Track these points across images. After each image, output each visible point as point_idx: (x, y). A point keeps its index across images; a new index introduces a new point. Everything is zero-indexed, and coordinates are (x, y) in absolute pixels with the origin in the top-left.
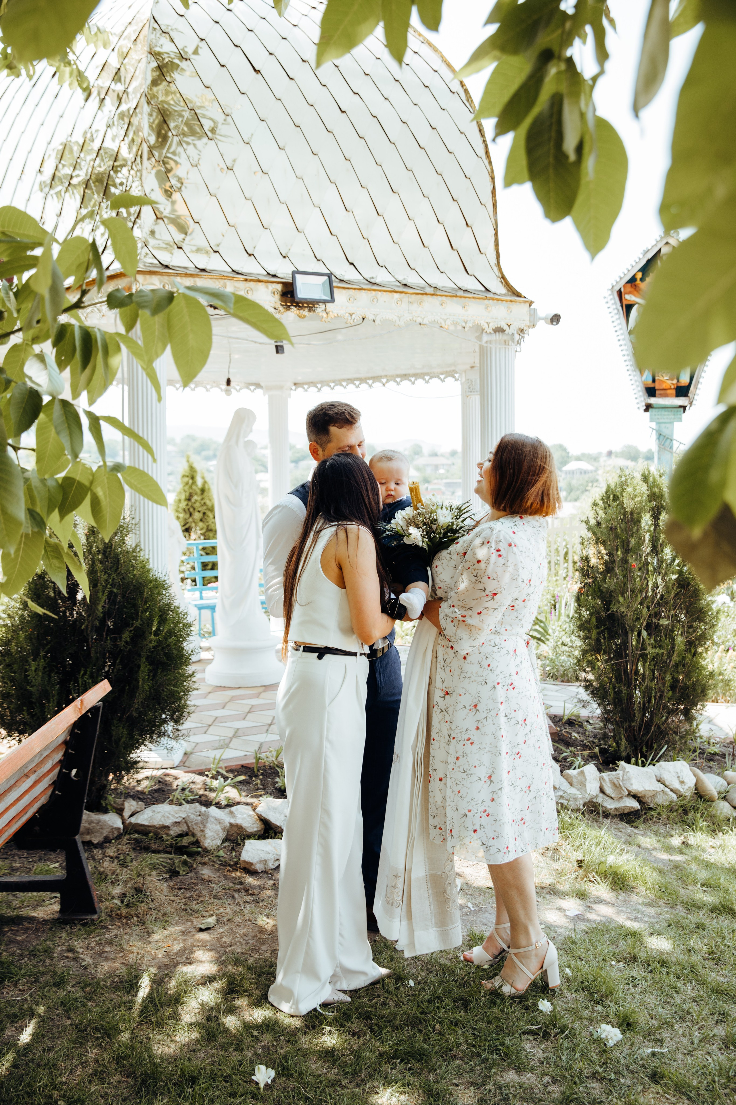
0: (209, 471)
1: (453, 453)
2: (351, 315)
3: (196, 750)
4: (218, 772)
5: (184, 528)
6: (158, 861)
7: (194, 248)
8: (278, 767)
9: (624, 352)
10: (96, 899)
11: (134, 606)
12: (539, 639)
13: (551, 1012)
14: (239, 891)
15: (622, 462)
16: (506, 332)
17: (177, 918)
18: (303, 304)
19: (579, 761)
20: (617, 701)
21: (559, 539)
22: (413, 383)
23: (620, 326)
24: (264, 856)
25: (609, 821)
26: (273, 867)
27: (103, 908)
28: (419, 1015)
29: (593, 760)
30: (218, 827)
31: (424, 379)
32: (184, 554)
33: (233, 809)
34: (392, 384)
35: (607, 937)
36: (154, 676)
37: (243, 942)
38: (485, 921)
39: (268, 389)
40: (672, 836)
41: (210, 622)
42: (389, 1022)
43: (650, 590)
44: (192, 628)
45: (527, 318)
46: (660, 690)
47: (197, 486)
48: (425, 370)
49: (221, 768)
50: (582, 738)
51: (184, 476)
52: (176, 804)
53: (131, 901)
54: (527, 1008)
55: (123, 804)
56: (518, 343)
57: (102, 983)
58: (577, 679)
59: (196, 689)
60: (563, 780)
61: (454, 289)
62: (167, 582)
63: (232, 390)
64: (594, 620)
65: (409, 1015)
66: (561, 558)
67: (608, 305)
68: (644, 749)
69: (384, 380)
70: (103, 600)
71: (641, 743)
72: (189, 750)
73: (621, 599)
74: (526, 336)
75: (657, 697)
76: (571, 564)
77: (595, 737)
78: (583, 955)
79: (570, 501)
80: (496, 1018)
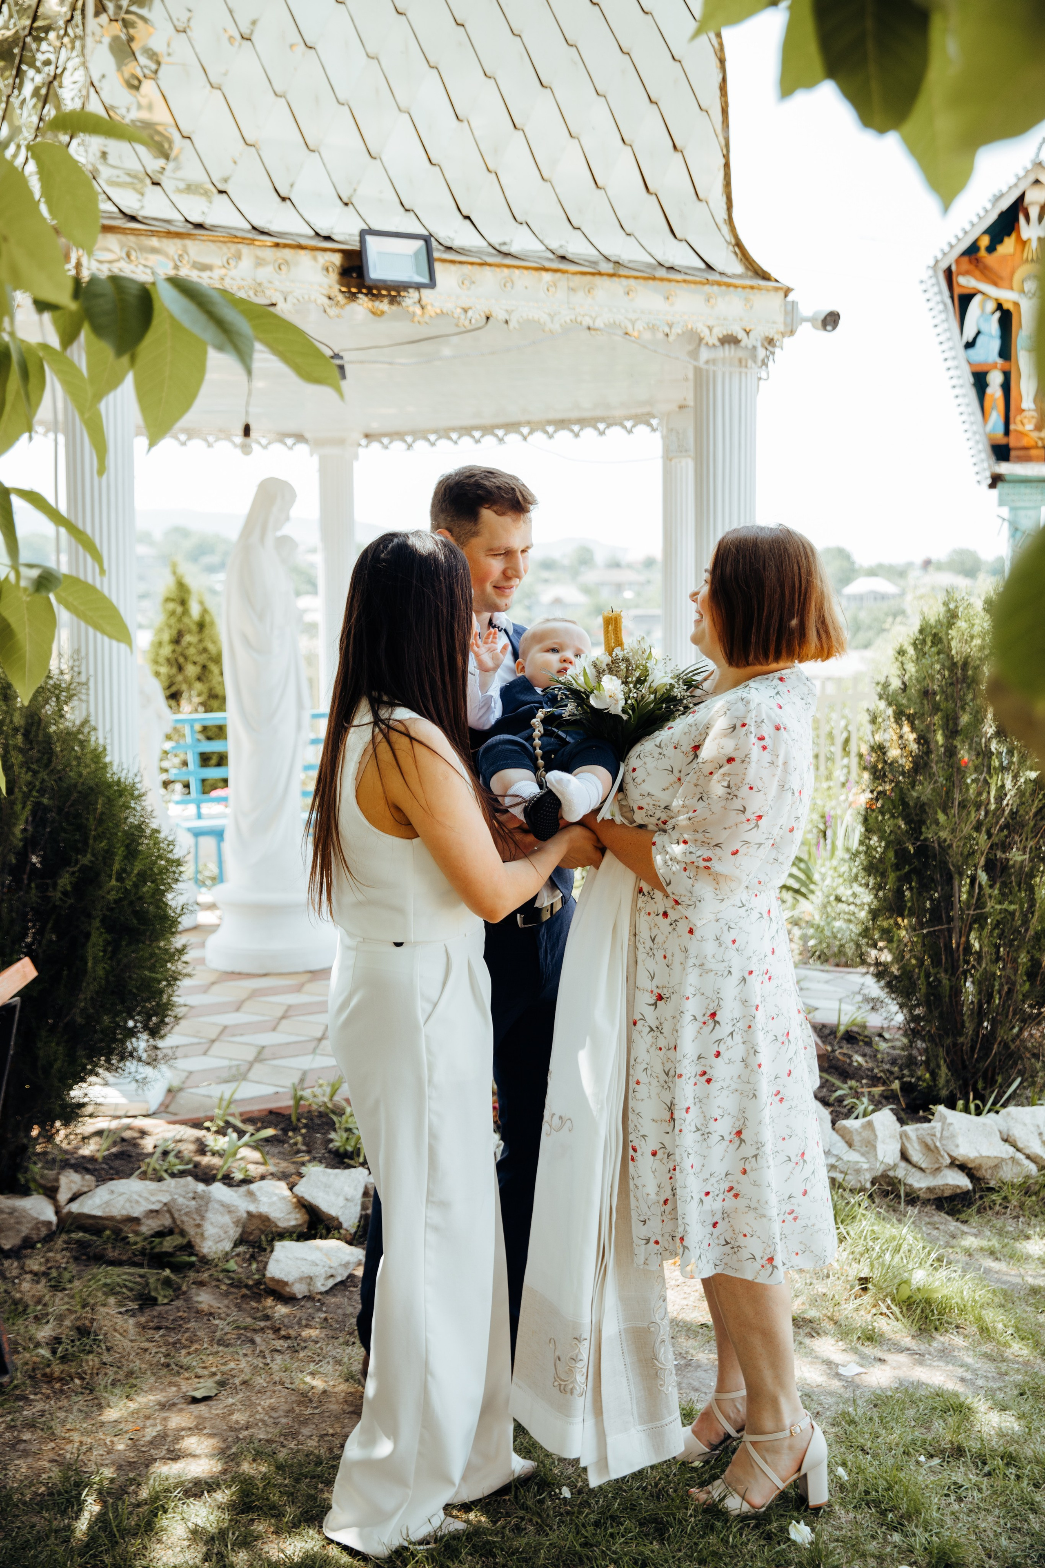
0: (214, 592)
1: (649, 563)
2: (465, 311)
3: (186, 1085)
4: (228, 1124)
5: (168, 693)
6: (118, 1280)
7: (182, 185)
8: (334, 1112)
9: (954, 382)
10: (6, 1348)
11: (82, 828)
12: (797, 891)
13: (811, 1543)
14: (262, 1330)
15: (947, 579)
16: (742, 344)
17: (152, 1380)
18: (379, 289)
19: (864, 1103)
20: (933, 999)
21: (834, 716)
22: (577, 435)
23: (948, 334)
24: (308, 1270)
25: (916, 1211)
26: (324, 1289)
27: (19, 1363)
28: (578, 1548)
29: (889, 1103)
30: (227, 1220)
31: (597, 429)
32: (168, 737)
33: (253, 1187)
34: (539, 436)
35: (911, 1412)
36: (114, 952)
37: (270, 1421)
38: (696, 1384)
39: (317, 444)
40: (1028, 1238)
41: (215, 857)
42: (526, 1560)
43: (992, 800)
44: (182, 869)
45: (780, 319)
46: (1009, 980)
47: (190, 616)
48: (599, 413)
49: (233, 1115)
50: (870, 1065)
51: (168, 600)
52: (151, 1179)
53: (71, 1350)
54: (769, 1537)
55: (57, 1180)
56: (764, 363)
57: (16, 1497)
58: (863, 962)
59: (189, 975)
60: (836, 1137)
61: (649, 265)
62: (138, 786)
63: (255, 446)
64: (891, 855)
65: (561, 1549)
66: (837, 749)
67: (927, 296)
68: (980, 1085)
69: (525, 430)
70: (23, 817)
71: (975, 1074)
72: (176, 1083)
73: (941, 817)
74: (777, 351)
75: (1004, 993)
76: (854, 760)
77: (893, 1062)
78: (869, 1444)
79: (857, 648)
80: (714, 1554)
